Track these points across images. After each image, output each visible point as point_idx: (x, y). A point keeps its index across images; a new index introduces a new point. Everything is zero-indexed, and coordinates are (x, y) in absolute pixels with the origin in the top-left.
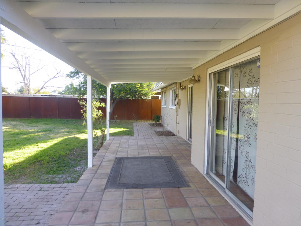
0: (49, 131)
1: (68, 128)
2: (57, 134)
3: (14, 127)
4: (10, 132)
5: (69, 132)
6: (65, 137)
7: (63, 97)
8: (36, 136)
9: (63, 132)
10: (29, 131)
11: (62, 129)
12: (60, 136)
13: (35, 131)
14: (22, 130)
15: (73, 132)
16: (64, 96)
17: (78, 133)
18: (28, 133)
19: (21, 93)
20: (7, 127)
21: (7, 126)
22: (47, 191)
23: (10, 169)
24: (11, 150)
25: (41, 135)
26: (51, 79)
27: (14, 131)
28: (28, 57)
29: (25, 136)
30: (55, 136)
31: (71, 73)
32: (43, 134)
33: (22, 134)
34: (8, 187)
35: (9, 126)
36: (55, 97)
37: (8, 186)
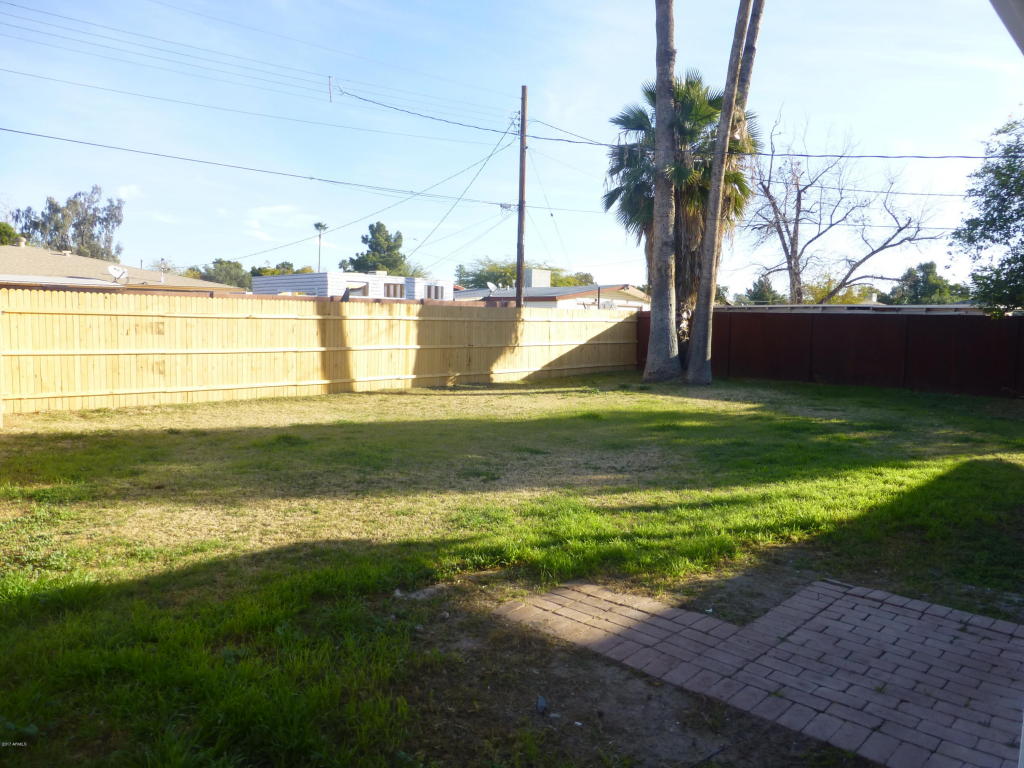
0: (890, 428)
1: (956, 425)
2: (925, 444)
3: (773, 404)
4: (770, 419)
5: (966, 440)
6: (964, 459)
7: (924, 313)
8: (855, 441)
9: (946, 438)
10: (824, 422)
11: (932, 425)
12: (939, 451)
13: (843, 424)
14: (800, 418)
15: (982, 442)
16: (928, 310)
17: (1003, 446)
18: (827, 430)
19: (756, 304)
20: (756, 406)
21: (754, 403)
22: (990, 639)
23: (829, 535)
24: (804, 476)
25: (871, 439)
26: (874, 253)
27: (780, 418)
28: (807, 187)
29: (821, 439)
30: (921, 449)
31: (973, 223)
32: (875, 438)
33: (808, 429)
34: (851, 592)
35: (759, 402)
36: (895, 313)
37: (851, 588)
